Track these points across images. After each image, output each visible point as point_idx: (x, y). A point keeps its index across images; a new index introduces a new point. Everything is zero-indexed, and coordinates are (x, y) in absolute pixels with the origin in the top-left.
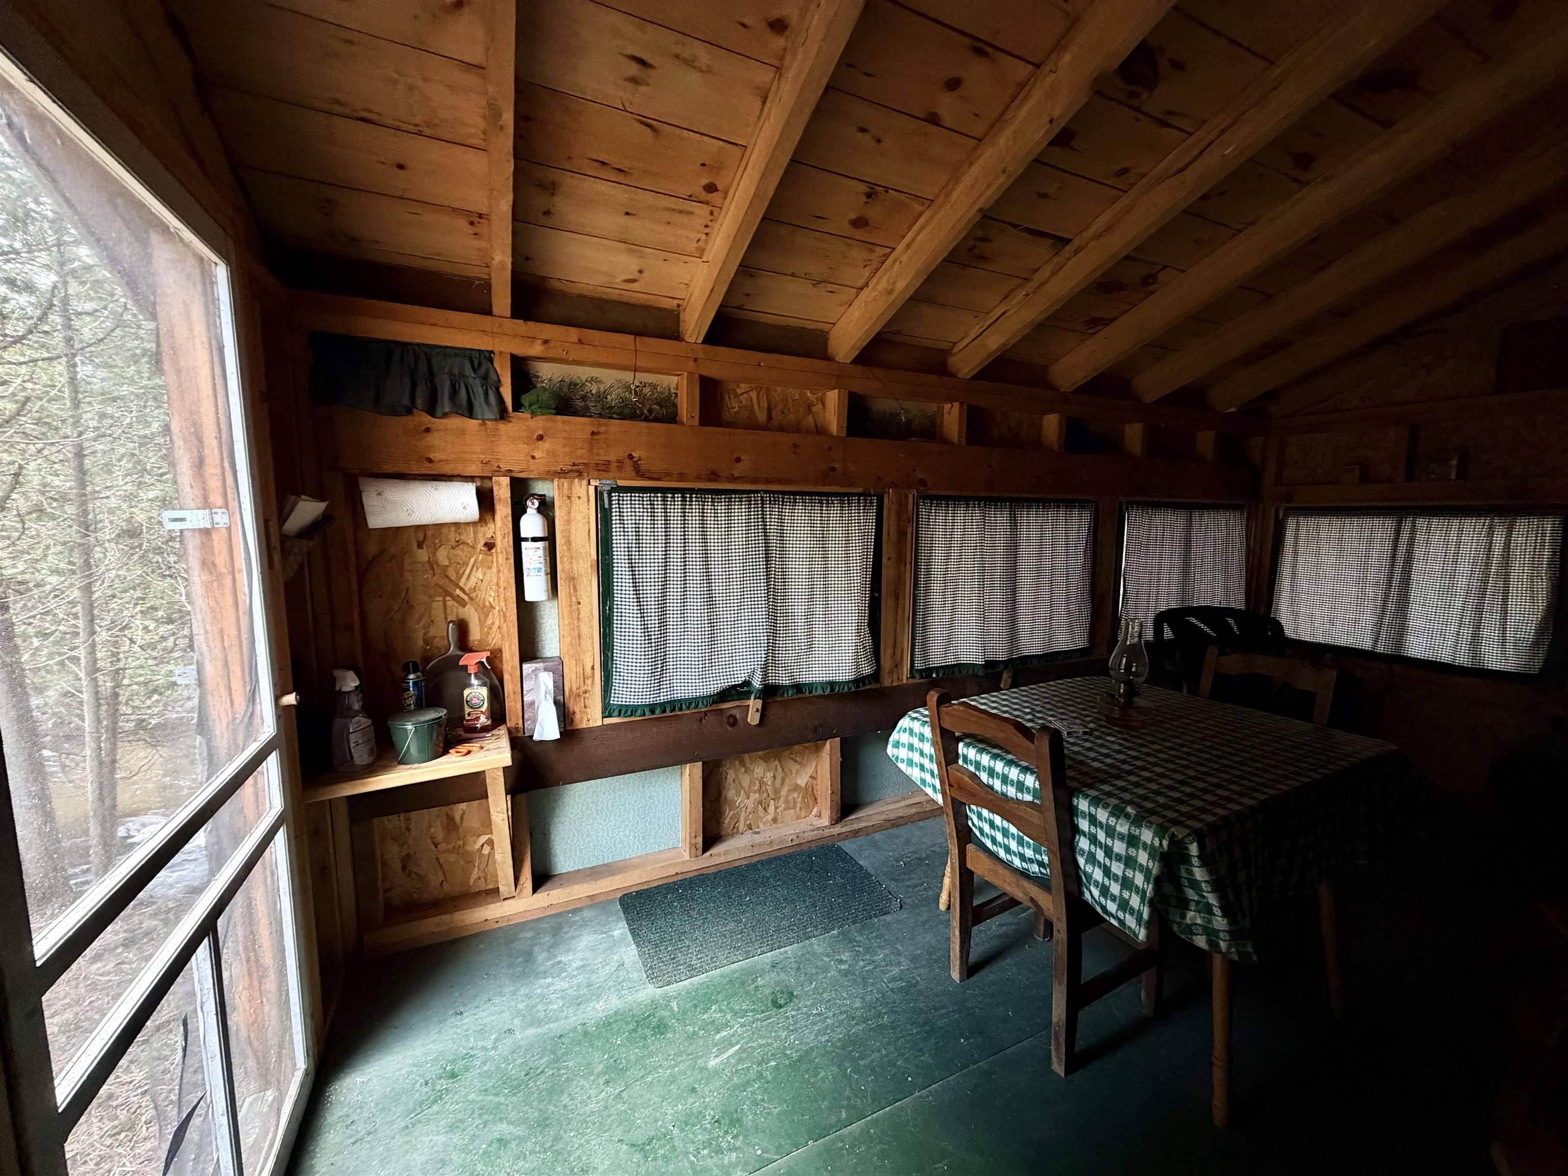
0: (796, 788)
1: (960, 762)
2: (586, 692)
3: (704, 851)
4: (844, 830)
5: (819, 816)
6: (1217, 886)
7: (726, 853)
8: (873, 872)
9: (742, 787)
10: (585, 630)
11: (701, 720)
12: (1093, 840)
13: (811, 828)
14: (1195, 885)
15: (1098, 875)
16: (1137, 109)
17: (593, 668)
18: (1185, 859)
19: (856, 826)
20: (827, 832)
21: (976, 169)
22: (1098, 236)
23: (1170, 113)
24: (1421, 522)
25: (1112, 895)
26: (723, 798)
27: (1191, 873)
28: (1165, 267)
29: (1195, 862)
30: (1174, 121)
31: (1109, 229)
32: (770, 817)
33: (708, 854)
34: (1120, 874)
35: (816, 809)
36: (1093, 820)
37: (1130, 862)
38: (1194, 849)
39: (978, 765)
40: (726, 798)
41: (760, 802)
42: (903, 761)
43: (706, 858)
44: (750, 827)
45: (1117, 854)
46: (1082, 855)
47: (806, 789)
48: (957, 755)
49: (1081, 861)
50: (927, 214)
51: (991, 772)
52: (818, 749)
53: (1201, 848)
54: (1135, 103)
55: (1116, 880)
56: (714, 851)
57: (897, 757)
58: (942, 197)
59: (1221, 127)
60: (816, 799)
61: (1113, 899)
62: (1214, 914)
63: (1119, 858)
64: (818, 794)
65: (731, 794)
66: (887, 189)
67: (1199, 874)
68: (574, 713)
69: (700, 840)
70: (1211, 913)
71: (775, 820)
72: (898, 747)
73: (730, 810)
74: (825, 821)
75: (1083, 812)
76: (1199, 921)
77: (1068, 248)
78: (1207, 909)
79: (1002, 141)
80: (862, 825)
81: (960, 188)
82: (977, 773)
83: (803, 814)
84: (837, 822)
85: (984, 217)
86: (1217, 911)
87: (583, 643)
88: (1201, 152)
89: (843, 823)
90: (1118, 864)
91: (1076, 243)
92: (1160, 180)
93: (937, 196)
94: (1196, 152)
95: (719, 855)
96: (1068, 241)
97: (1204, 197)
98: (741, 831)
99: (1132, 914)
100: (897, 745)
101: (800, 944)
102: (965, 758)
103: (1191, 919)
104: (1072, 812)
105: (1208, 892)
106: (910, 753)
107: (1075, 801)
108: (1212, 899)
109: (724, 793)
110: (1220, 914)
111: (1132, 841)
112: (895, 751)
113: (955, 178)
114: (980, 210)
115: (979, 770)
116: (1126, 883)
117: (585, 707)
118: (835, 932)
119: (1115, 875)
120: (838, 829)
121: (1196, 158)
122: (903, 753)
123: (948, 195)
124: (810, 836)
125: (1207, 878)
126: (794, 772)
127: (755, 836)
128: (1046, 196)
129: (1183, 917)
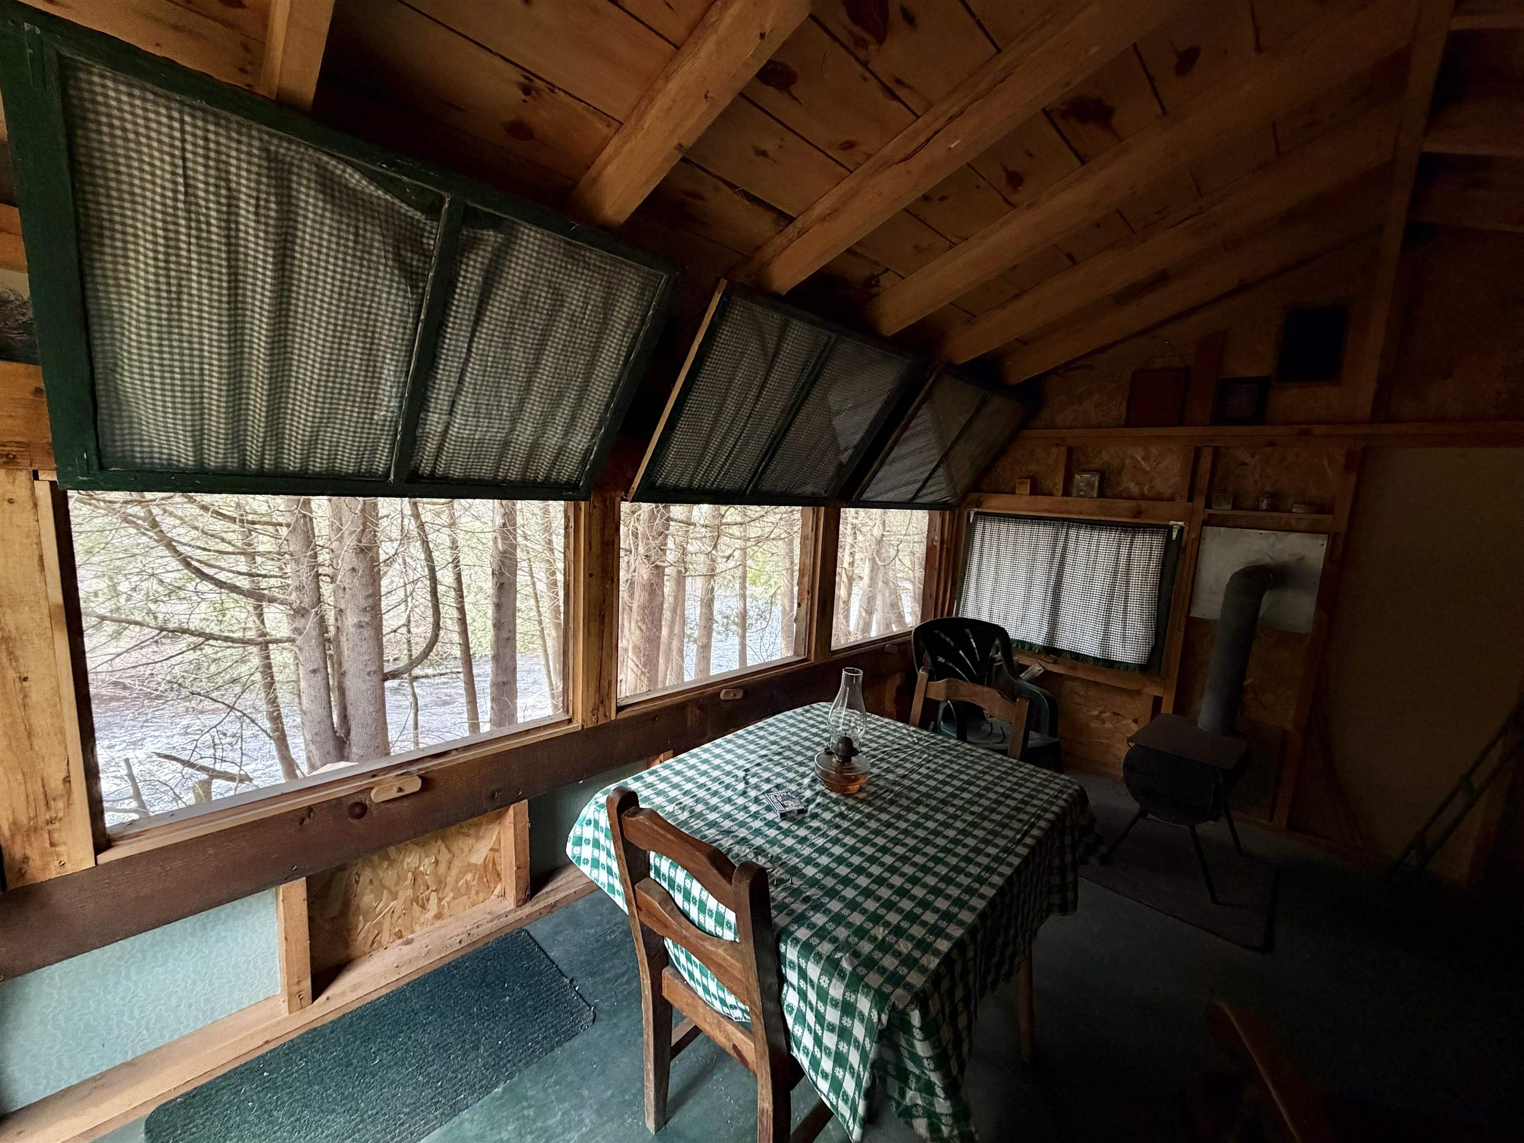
0: (470, 867)
1: (652, 875)
2: (50, 822)
3: (315, 996)
4: (537, 907)
5: (503, 895)
6: (941, 1061)
7: (355, 988)
8: (564, 968)
9: (384, 887)
10: (41, 721)
11: (303, 820)
12: (803, 995)
13: (489, 917)
14: (917, 1060)
15: (808, 1040)
16: (864, 64)
17: (67, 780)
18: (906, 1027)
19: (551, 900)
20: (512, 918)
21: (673, 86)
22: (823, 219)
23: (898, 81)
24: (1073, 533)
25: (823, 1072)
26: (353, 908)
27: (912, 1046)
28: (887, 270)
29: (918, 1034)
30: (902, 93)
31: (833, 213)
32: (430, 915)
33: (323, 998)
34: (833, 1047)
35: (499, 887)
36: (803, 974)
37: (844, 1034)
38: (915, 1018)
39: (672, 882)
40: (358, 907)
41: (416, 900)
42: (586, 862)
43: (319, 1006)
44: (399, 935)
45: (829, 1024)
46: (791, 1013)
47: (485, 866)
48: (648, 866)
49: (790, 1020)
50: (615, 141)
51: (687, 895)
52: (500, 816)
53: (923, 1016)
54: (862, 54)
55: (829, 1054)
56: (334, 990)
57: (579, 858)
58: (633, 121)
59: (950, 115)
60: (499, 875)
61: (825, 1076)
62: (936, 1095)
63: (831, 1028)
64: (501, 868)
65: (367, 899)
66: (552, 88)
67: (921, 1048)
68: (26, 859)
69: (307, 984)
70: (933, 1094)
71: (439, 916)
72: (581, 845)
73: (366, 922)
74: (510, 902)
75: (791, 962)
76: (919, 1102)
77: (790, 228)
78: (928, 1089)
79: (703, 53)
80: (559, 896)
81: (654, 112)
82: (671, 892)
83: (481, 896)
84: (525, 902)
85: (684, 160)
86: (939, 1091)
87: (37, 743)
88: (928, 140)
89: (534, 900)
90: (830, 1034)
91: (799, 223)
92: (888, 164)
93: (628, 118)
94: (922, 139)
95: (343, 994)
96: (792, 220)
97: (926, 198)
98: (384, 943)
99: (846, 1101)
100: (579, 842)
101: (445, 1127)
102: (658, 871)
103: (911, 1098)
104: (780, 959)
105: (931, 1070)
106: (596, 851)
107: (783, 948)
108: (934, 1077)
109: (355, 901)
110: (943, 1096)
111: (848, 1009)
112: (577, 850)
113: (648, 95)
114: (680, 147)
115: (673, 889)
116: (840, 1060)
117: (52, 845)
118: (498, 1090)
119: (827, 1048)
120: (528, 909)
121: (921, 147)
122: (587, 851)
123: (641, 117)
124: (487, 928)
125: (928, 1055)
126: (466, 850)
127: (406, 949)
128: (764, 154)
129: (903, 1095)
